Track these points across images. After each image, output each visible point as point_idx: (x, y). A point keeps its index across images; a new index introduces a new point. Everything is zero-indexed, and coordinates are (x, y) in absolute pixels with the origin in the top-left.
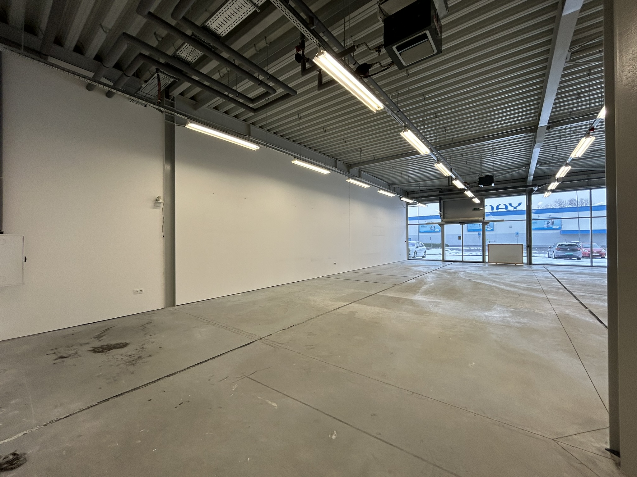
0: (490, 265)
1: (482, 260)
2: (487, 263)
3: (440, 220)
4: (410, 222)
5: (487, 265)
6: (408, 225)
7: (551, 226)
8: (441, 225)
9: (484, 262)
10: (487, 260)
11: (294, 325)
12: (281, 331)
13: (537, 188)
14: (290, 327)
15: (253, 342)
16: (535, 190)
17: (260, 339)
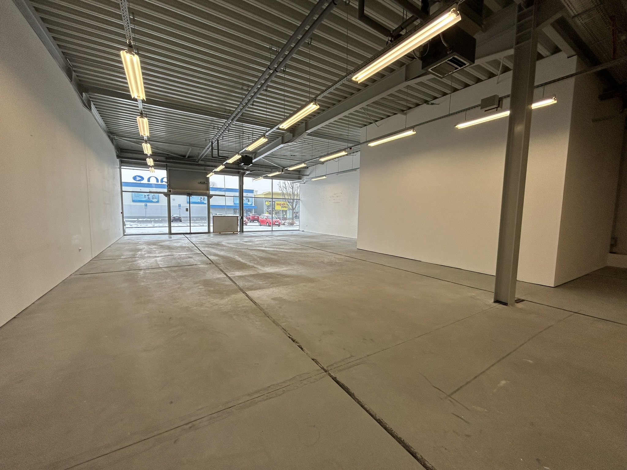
0: (216, 235)
1: (207, 231)
2: (212, 233)
3: (165, 190)
4: (124, 188)
5: (212, 235)
6: (122, 191)
7: (203, 201)
8: (167, 195)
9: (209, 232)
10: (212, 230)
11: (289, 337)
12: (306, 350)
13: (249, 172)
14: (294, 341)
15: (335, 379)
16: (246, 173)
17: (326, 372)
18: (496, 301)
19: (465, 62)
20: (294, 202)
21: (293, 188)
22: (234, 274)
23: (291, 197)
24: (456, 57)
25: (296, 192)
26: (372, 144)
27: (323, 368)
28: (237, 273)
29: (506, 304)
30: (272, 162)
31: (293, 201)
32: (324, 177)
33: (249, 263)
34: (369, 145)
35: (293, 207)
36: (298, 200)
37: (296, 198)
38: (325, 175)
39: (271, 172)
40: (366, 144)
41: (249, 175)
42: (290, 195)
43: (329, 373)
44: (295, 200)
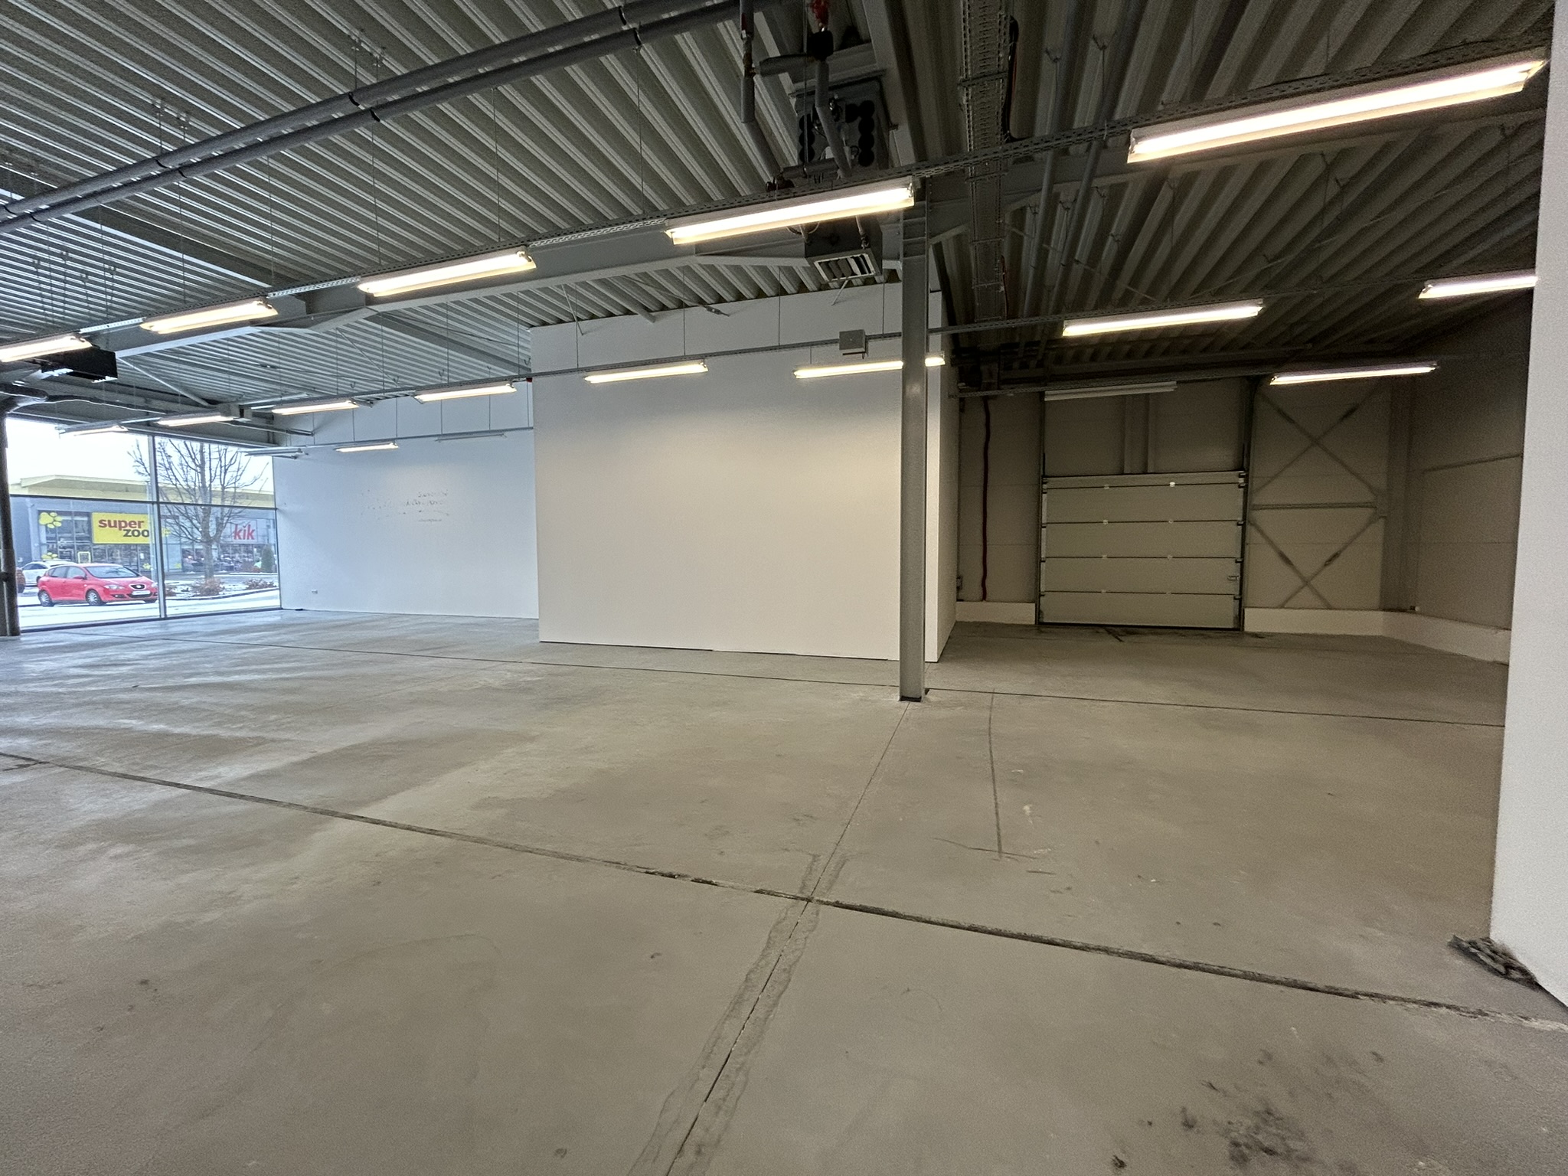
11: (647, 873)
12: (720, 881)
13: (43, 402)
14: (672, 876)
15: (837, 905)
16: (21, 405)
17: (809, 900)
18: (903, 698)
19: (872, 269)
20: (212, 518)
21: (202, 466)
22: (217, 777)
23: (196, 501)
24: (866, 256)
25: (217, 482)
26: (595, 379)
27: (796, 898)
28: (222, 770)
29: (918, 700)
30: (158, 376)
31: (207, 514)
32: (391, 446)
33: (223, 733)
34: (586, 379)
35: (205, 533)
36: (226, 510)
37: (217, 501)
38: (393, 440)
39: (169, 413)
40: (577, 375)
41: (32, 413)
42: (190, 491)
43: (818, 901)
44: (214, 509)
